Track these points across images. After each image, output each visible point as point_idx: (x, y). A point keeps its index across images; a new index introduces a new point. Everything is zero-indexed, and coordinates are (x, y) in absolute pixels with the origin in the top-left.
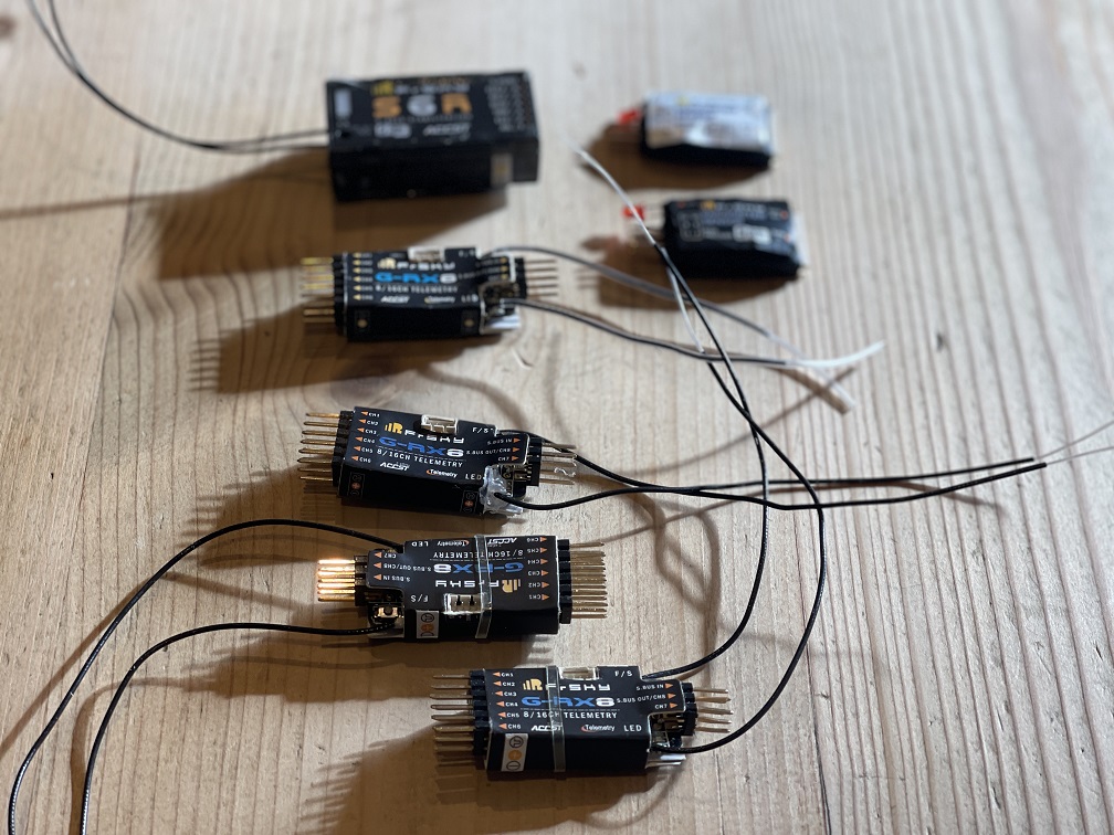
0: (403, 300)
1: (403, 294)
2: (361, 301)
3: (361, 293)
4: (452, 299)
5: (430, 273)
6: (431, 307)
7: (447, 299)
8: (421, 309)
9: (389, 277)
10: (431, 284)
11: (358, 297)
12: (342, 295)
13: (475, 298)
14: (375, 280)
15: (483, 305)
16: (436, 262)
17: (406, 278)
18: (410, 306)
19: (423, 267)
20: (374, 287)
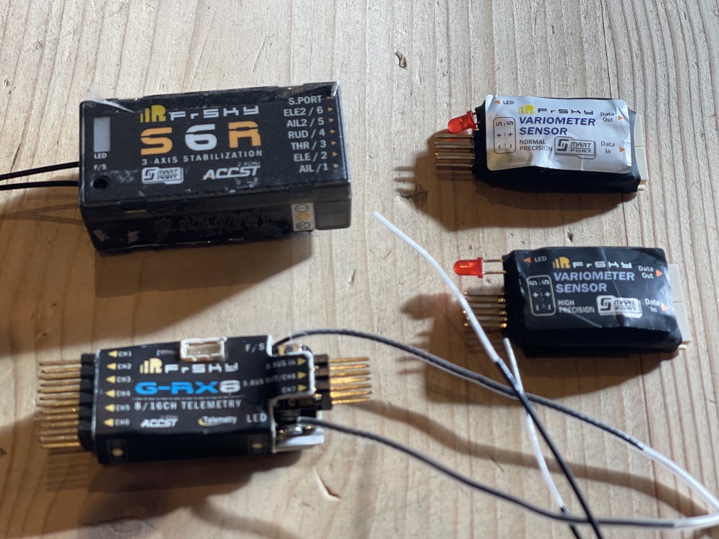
0: (169, 422)
1: (169, 413)
2: (115, 426)
3: (114, 415)
4: (233, 420)
5: (206, 378)
6: (206, 432)
7: (227, 420)
8: (193, 435)
9: (153, 388)
10: (207, 394)
11: (110, 423)
12: (90, 420)
13: (263, 417)
14: (135, 394)
15: (274, 426)
16: (215, 361)
17: (176, 387)
18: (177, 431)
19: (199, 369)
20: (132, 405)
